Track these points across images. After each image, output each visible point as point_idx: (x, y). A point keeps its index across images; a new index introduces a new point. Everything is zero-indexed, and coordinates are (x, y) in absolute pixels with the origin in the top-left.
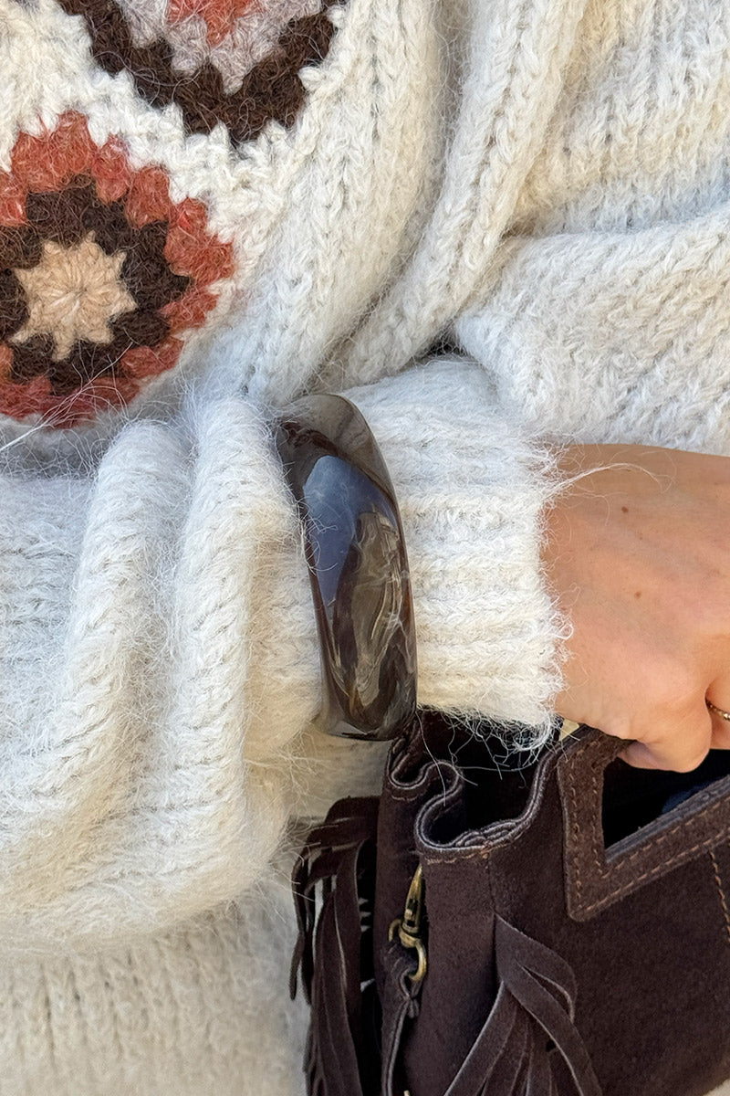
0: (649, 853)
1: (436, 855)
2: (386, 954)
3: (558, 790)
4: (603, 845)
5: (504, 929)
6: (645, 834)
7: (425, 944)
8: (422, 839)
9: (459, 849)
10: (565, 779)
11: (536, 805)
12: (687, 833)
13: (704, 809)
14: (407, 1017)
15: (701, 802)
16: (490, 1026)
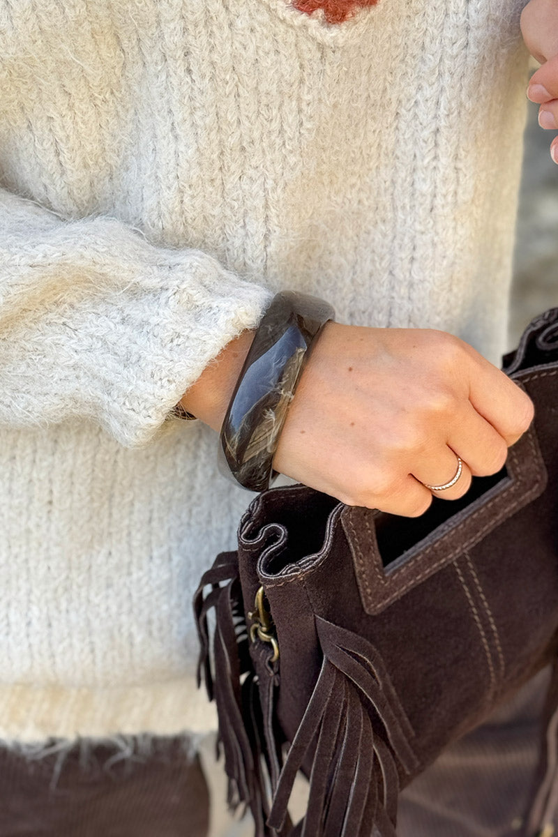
0: (413, 567)
1: (270, 582)
2: (254, 650)
3: (344, 533)
4: (381, 565)
5: (321, 623)
6: (408, 555)
7: (276, 638)
8: (262, 573)
9: (284, 577)
10: (347, 524)
11: (329, 543)
12: (436, 551)
13: (444, 536)
14: (274, 686)
15: (443, 531)
16: (319, 683)
